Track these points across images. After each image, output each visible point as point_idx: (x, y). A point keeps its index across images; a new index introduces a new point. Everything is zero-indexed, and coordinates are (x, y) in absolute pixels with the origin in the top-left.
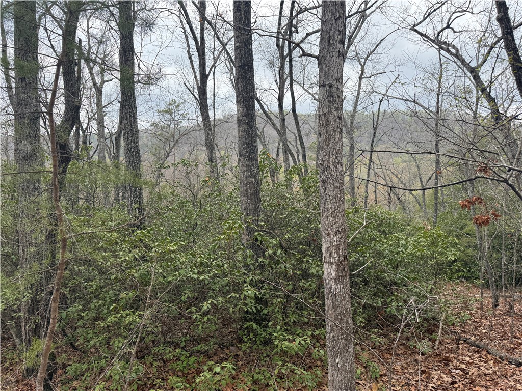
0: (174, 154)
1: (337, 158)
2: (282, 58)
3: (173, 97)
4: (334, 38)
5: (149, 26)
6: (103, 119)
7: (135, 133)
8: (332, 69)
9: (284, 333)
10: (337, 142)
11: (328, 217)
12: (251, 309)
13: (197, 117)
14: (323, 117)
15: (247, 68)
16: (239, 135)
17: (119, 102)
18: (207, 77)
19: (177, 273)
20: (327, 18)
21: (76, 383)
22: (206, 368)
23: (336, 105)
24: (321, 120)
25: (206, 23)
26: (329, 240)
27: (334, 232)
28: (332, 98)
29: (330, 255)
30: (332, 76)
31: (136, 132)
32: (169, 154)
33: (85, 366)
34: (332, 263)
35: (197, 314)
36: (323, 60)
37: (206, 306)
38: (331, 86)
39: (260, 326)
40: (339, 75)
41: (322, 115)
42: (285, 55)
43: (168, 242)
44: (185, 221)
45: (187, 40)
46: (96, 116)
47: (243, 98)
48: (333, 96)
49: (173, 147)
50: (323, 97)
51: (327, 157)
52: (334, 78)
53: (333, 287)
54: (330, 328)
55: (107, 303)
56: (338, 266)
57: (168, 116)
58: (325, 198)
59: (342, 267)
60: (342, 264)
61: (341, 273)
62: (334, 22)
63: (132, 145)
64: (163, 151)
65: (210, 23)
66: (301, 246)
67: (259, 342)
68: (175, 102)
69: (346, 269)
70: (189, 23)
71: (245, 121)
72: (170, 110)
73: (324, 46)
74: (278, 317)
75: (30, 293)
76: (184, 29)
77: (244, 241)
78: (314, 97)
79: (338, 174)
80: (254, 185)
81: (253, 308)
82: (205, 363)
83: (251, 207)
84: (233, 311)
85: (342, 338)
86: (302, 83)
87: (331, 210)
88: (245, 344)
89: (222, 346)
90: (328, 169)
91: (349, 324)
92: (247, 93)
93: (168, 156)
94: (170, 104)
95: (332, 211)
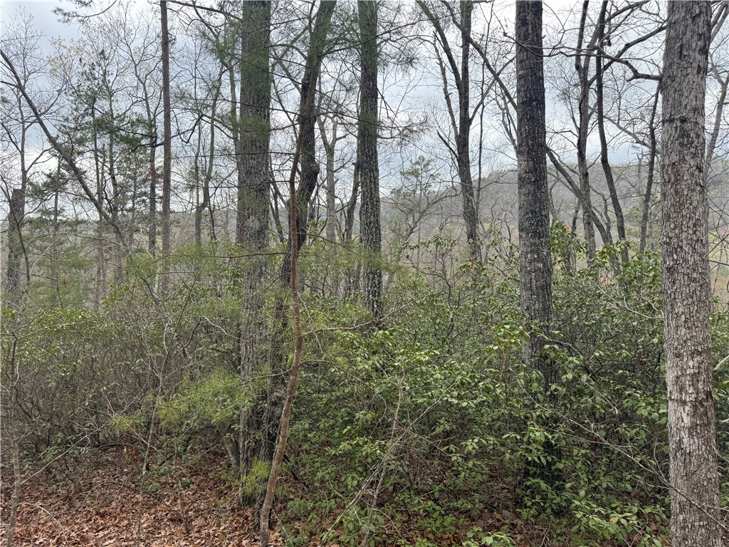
0: (419, 229)
1: (695, 232)
2: (585, 84)
3: (420, 153)
4: (690, 46)
5: (410, 62)
6: (334, 187)
7: (375, 203)
8: (686, 94)
9: (590, 503)
10: (695, 208)
11: (677, 327)
12: (539, 458)
13: (453, 178)
14: (670, 169)
15: (534, 103)
16: (520, 201)
17: (353, 164)
18: (470, 121)
19: (429, 393)
20: (677, 17)
21: (299, 524)
22: (470, 535)
23: (693, 150)
24: (667, 173)
25: (471, 46)
26: (679, 364)
27: (689, 353)
28: (686, 140)
29: (681, 389)
30: (686, 105)
31: (377, 201)
32: (413, 229)
33: (310, 505)
34: (684, 403)
35: (458, 455)
36: (669, 82)
37: (471, 445)
38: (683, 120)
39: (551, 486)
40: (698, 103)
41: (669, 165)
42: (589, 79)
43: (417, 350)
44: (437, 321)
45: (444, 73)
46: (325, 183)
47: (529, 146)
48: (688, 136)
49: (419, 220)
50: (669, 138)
51: (677, 231)
52: (688, 107)
53: (685, 440)
54: (678, 506)
55: (338, 424)
56: (695, 407)
57: (413, 179)
58: (673, 297)
59: (702, 410)
60: (703, 406)
61: (701, 418)
62: (690, 21)
63: (372, 219)
64: (404, 225)
65: (477, 47)
66: (620, 371)
67: (549, 511)
68: (424, 159)
69: (709, 414)
70: (447, 50)
71: (531, 179)
72: (416, 171)
73: (672, 59)
74: (581, 476)
75: (250, 401)
76: (440, 59)
77: (525, 357)
78: (636, 138)
79: (697, 258)
80: (543, 273)
81: (542, 458)
82: (467, 528)
83: (537, 306)
84: (510, 459)
85: (700, 526)
86: (617, 119)
87: (683, 317)
88: (528, 509)
89: (491, 508)
90: (679, 250)
91: (714, 505)
92: (534, 139)
93: (412, 232)
94: (417, 163)
95: (686, 318)
